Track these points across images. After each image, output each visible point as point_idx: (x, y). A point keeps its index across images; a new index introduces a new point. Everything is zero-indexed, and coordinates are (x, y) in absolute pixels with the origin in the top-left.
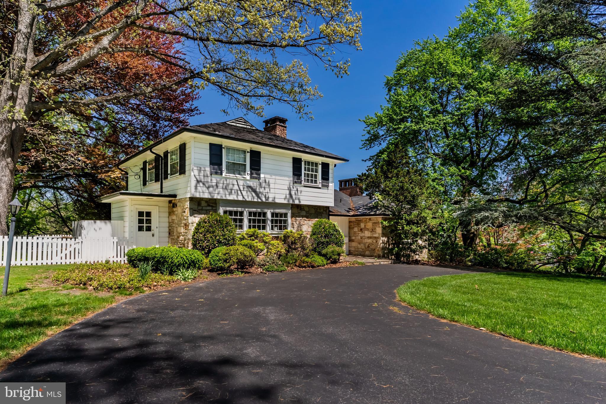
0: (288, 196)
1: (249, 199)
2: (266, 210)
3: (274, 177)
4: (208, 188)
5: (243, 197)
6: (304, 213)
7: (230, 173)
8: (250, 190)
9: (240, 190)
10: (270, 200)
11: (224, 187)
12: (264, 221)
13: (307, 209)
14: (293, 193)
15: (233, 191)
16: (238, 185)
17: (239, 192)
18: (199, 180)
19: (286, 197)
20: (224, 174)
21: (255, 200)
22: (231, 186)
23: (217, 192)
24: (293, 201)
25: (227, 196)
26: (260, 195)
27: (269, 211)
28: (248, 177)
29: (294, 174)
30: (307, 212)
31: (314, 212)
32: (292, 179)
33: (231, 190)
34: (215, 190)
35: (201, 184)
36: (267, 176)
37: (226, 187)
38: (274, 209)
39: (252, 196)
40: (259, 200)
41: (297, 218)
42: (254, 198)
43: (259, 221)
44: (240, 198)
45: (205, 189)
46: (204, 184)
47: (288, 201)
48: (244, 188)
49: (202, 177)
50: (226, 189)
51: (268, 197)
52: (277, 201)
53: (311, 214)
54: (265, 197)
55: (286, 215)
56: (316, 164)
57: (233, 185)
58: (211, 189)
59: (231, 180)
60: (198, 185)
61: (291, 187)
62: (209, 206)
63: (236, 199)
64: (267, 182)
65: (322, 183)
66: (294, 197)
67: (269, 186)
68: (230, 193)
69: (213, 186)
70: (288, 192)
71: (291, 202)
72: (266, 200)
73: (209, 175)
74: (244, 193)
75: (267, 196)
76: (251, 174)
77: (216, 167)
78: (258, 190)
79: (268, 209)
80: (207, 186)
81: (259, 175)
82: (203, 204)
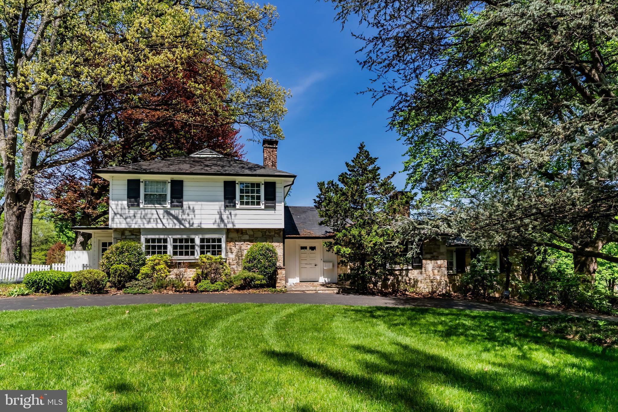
0: (218, 221)
1: (170, 226)
2: (193, 236)
3: (199, 203)
4: (126, 219)
5: (163, 225)
6: (247, 237)
7: (149, 204)
8: (171, 217)
9: (160, 219)
10: (195, 226)
11: (142, 217)
12: (193, 247)
13: (252, 233)
14: (224, 217)
15: (152, 220)
16: (157, 214)
17: (159, 220)
18: (116, 212)
19: (216, 221)
20: (141, 206)
21: (177, 227)
22: (149, 216)
23: (134, 222)
24: (225, 225)
25: (145, 225)
26: (183, 222)
27: (197, 236)
28: (168, 206)
29: (226, 198)
30: (250, 236)
31: (261, 235)
32: (223, 203)
33: (150, 219)
34: (133, 220)
35: (118, 216)
36: (190, 203)
37: (144, 217)
38: (202, 234)
39: (174, 223)
40: (182, 227)
41: (237, 243)
42: (175, 225)
43: (187, 247)
44: (160, 226)
45: (122, 220)
46: (121, 215)
47: (219, 225)
48: (164, 217)
49: (120, 210)
50: (144, 218)
51: (193, 223)
52: (204, 226)
53: (257, 238)
54: (189, 223)
55: (219, 240)
56: (258, 185)
57: (152, 214)
58: (128, 220)
59: (149, 210)
60: (115, 217)
61: (222, 211)
62: (133, 235)
63: (155, 227)
64: (191, 208)
65: (265, 204)
66: (226, 221)
67: (194, 212)
68: (149, 222)
69: (130, 217)
70: (218, 217)
71: (222, 226)
72: (190, 226)
73: (127, 207)
74: (165, 221)
75: (191, 222)
76: (172, 202)
77: (133, 200)
78: (180, 217)
79: (196, 234)
80: (124, 217)
81: (182, 202)
82: (127, 233)
